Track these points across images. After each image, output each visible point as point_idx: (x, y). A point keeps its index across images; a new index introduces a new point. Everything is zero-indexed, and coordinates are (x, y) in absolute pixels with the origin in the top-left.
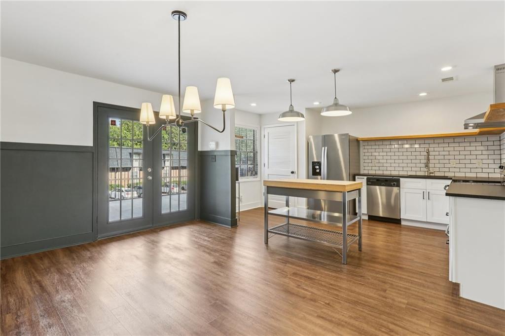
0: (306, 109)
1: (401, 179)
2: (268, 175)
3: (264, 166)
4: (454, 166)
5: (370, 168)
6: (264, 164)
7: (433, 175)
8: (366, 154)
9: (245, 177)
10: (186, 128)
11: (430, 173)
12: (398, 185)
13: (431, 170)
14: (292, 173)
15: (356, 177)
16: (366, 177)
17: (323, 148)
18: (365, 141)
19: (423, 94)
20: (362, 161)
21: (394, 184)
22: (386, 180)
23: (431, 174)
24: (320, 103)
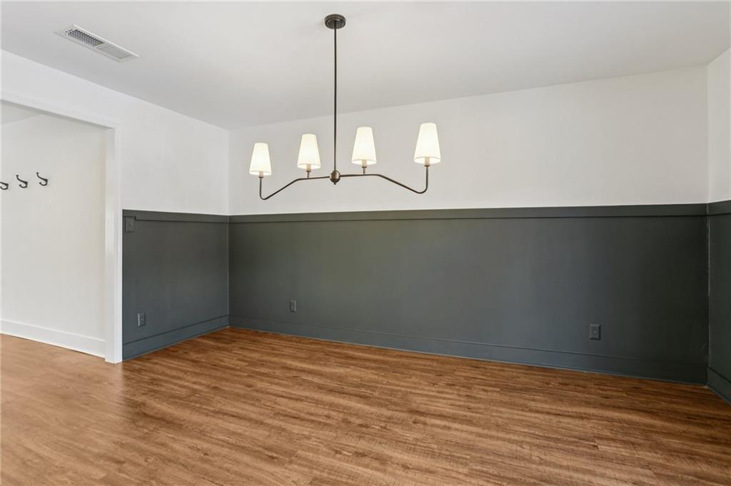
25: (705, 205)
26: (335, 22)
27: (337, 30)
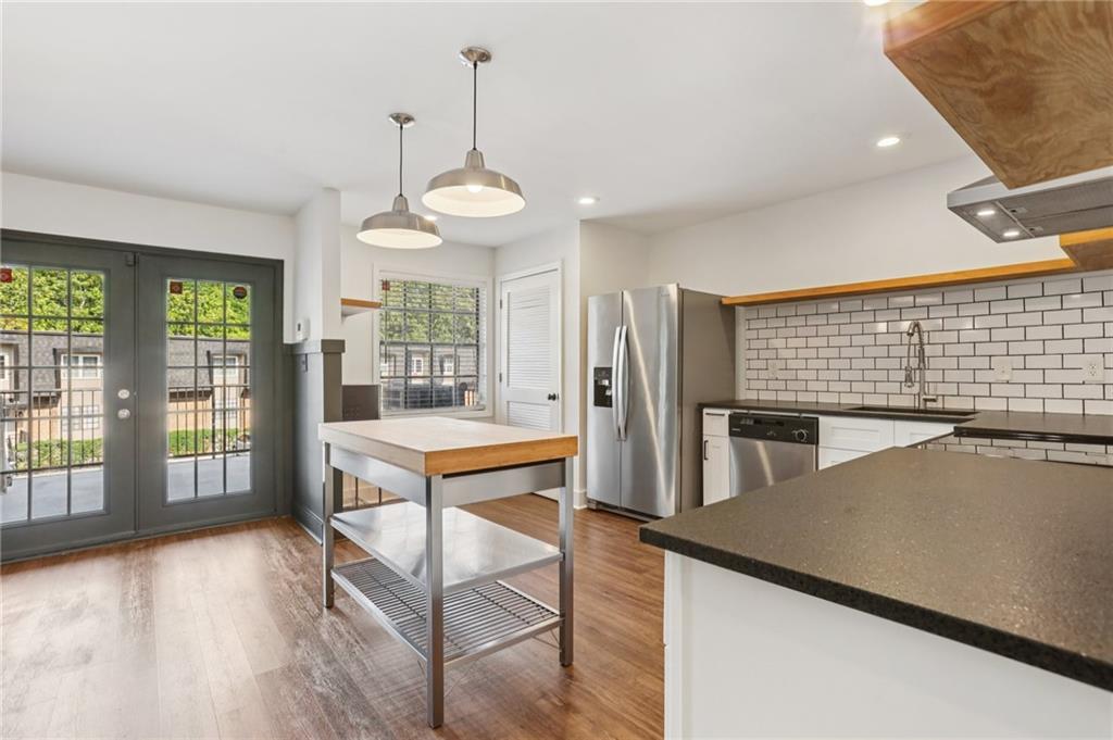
0: (582, 221)
1: (822, 419)
2: (508, 402)
3: (501, 380)
4: (1006, 377)
5: (762, 385)
6: (501, 375)
7: (938, 405)
8: (755, 344)
9: (450, 409)
10: (248, 288)
11: (926, 400)
12: (813, 439)
13: (931, 391)
14: (552, 397)
15: (705, 411)
16: (727, 412)
17: (618, 329)
18: (753, 304)
19: (889, 142)
20: (741, 364)
21: (801, 435)
22: (780, 422)
23: (930, 405)
24: (598, 199)
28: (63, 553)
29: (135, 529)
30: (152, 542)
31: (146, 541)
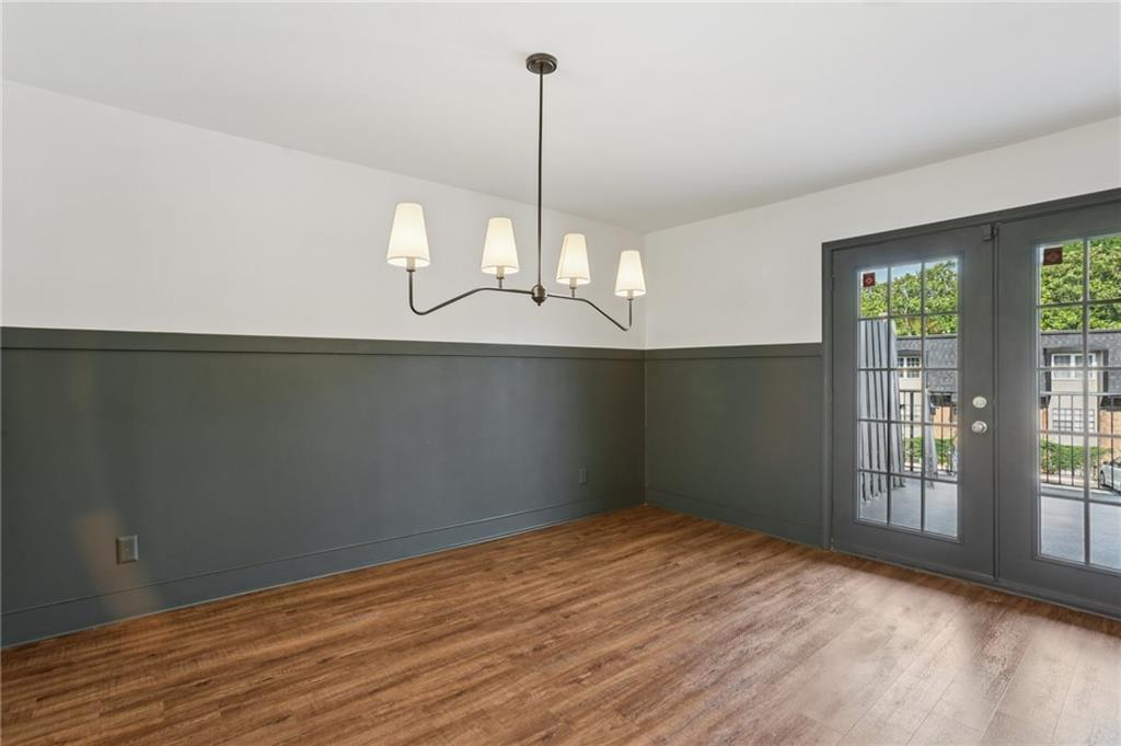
25: (643, 352)
26: (542, 64)
27: (544, 76)
28: (917, 571)
29: (994, 575)
30: (1013, 600)
31: (1007, 595)
